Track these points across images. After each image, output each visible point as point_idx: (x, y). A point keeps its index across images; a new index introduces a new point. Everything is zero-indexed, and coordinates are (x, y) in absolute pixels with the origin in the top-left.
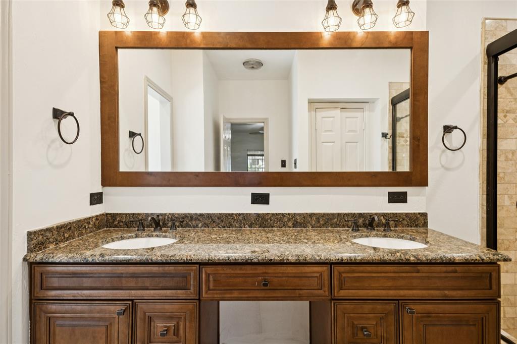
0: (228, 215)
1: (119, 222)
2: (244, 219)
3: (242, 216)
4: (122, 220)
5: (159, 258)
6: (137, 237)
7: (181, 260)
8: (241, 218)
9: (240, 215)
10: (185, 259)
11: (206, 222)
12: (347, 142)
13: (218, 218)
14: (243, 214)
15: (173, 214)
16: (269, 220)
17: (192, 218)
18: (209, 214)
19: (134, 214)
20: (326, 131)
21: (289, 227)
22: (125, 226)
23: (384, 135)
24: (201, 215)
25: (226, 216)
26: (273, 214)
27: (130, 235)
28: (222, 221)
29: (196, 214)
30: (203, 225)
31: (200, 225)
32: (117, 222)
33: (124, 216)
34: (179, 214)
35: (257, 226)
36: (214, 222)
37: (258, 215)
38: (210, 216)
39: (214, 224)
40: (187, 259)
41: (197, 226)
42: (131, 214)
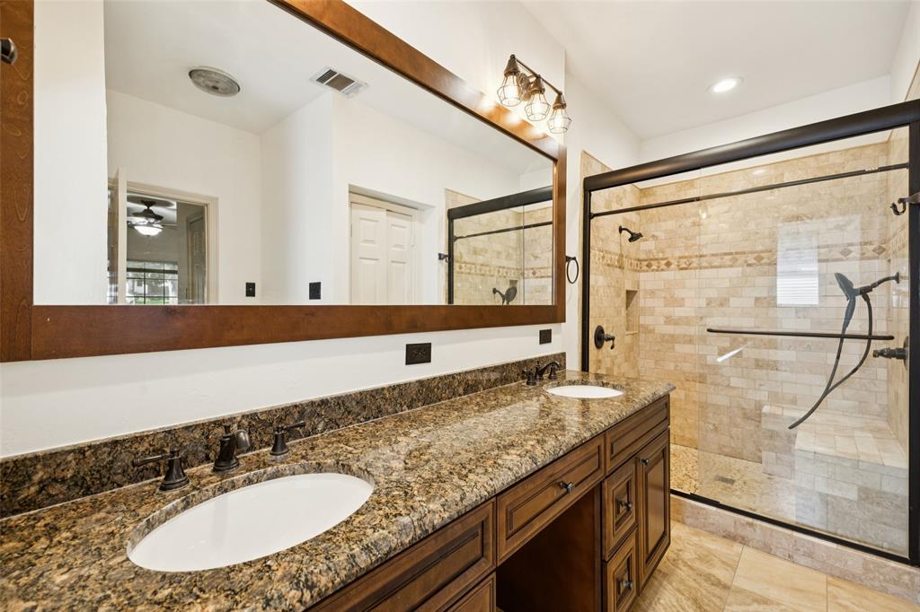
0: (374, 393)
1: (43, 485)
2: (401, 395)
3: (397, 391)
4: (59, 474)
5: (446, 515)
6: (188, 505)
7: (481, 498)
8: (396, 393)
9: (393, 388)
10: (486, 493)
11: (334, 415)
12: (393, 262)
13: (358, 402)
14: (399, 386)
15: (256, 414)
16: (436, 390)
17: (302, 413)
18: (338, 398)
19: (115, 443)
20: (366, 241)
21: (460, 395)
22: (73, 493)
23: (441, 257)
24: (324, 402)
25: (371, 395)
26: (441, 378)
27: (169, 506)
28: (365, 407)
29: (312, 403)
30: (327, 424)
31: (320, 427)
32: (33, 489)
33: (70, 458)
34: (269, 412)
35: (420, 404)
36: (349, 412)
37: (421, 383)
38: (340, 401)
39: (350, 417)
40: (488, 493)
41: (314, 429)
42: (105, 444)
